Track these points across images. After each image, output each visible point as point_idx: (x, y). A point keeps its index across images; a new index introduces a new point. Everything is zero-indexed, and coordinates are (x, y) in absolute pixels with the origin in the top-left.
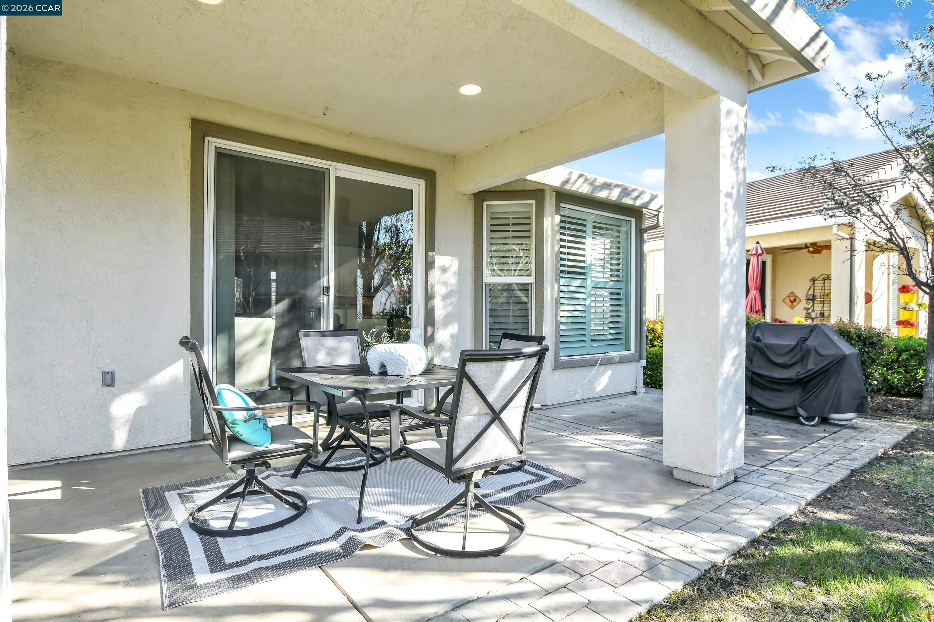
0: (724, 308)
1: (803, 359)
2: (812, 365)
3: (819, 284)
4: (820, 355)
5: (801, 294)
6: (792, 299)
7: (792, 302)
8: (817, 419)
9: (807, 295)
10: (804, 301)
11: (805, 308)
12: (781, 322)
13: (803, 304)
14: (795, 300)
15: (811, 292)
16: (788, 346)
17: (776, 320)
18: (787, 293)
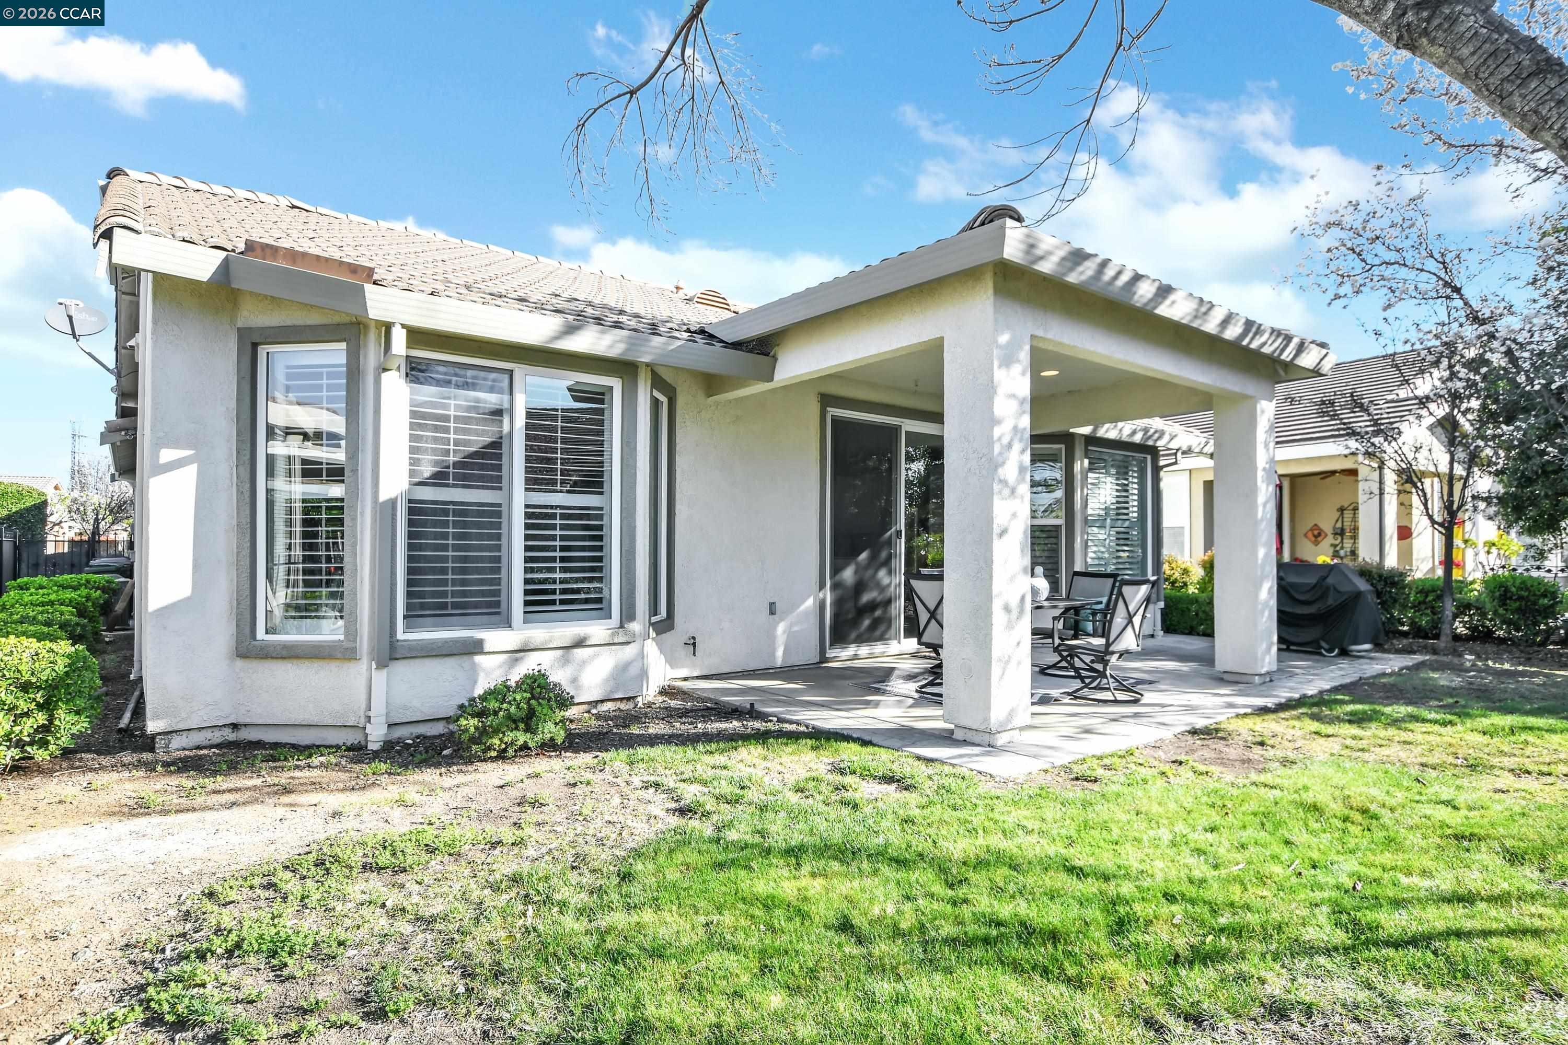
0: (1261, 552)
1: (1324, 596)
2: (1331, 601)
3: (1348, 515)
4: (1339, 592)
5: (1327, 526)
6: (1316, 532)
7: (1316, 537)
8: (1336, 651)
9: (1334, 528)
10: (1330, 537)
11: (1332, 545)
12: (1301, 561)
13: (1330, 540)
14: (1319, 534)
15: (1339, 525)
16: (1308, 584)
17: (1296, 559)
18: (1311, 525)
